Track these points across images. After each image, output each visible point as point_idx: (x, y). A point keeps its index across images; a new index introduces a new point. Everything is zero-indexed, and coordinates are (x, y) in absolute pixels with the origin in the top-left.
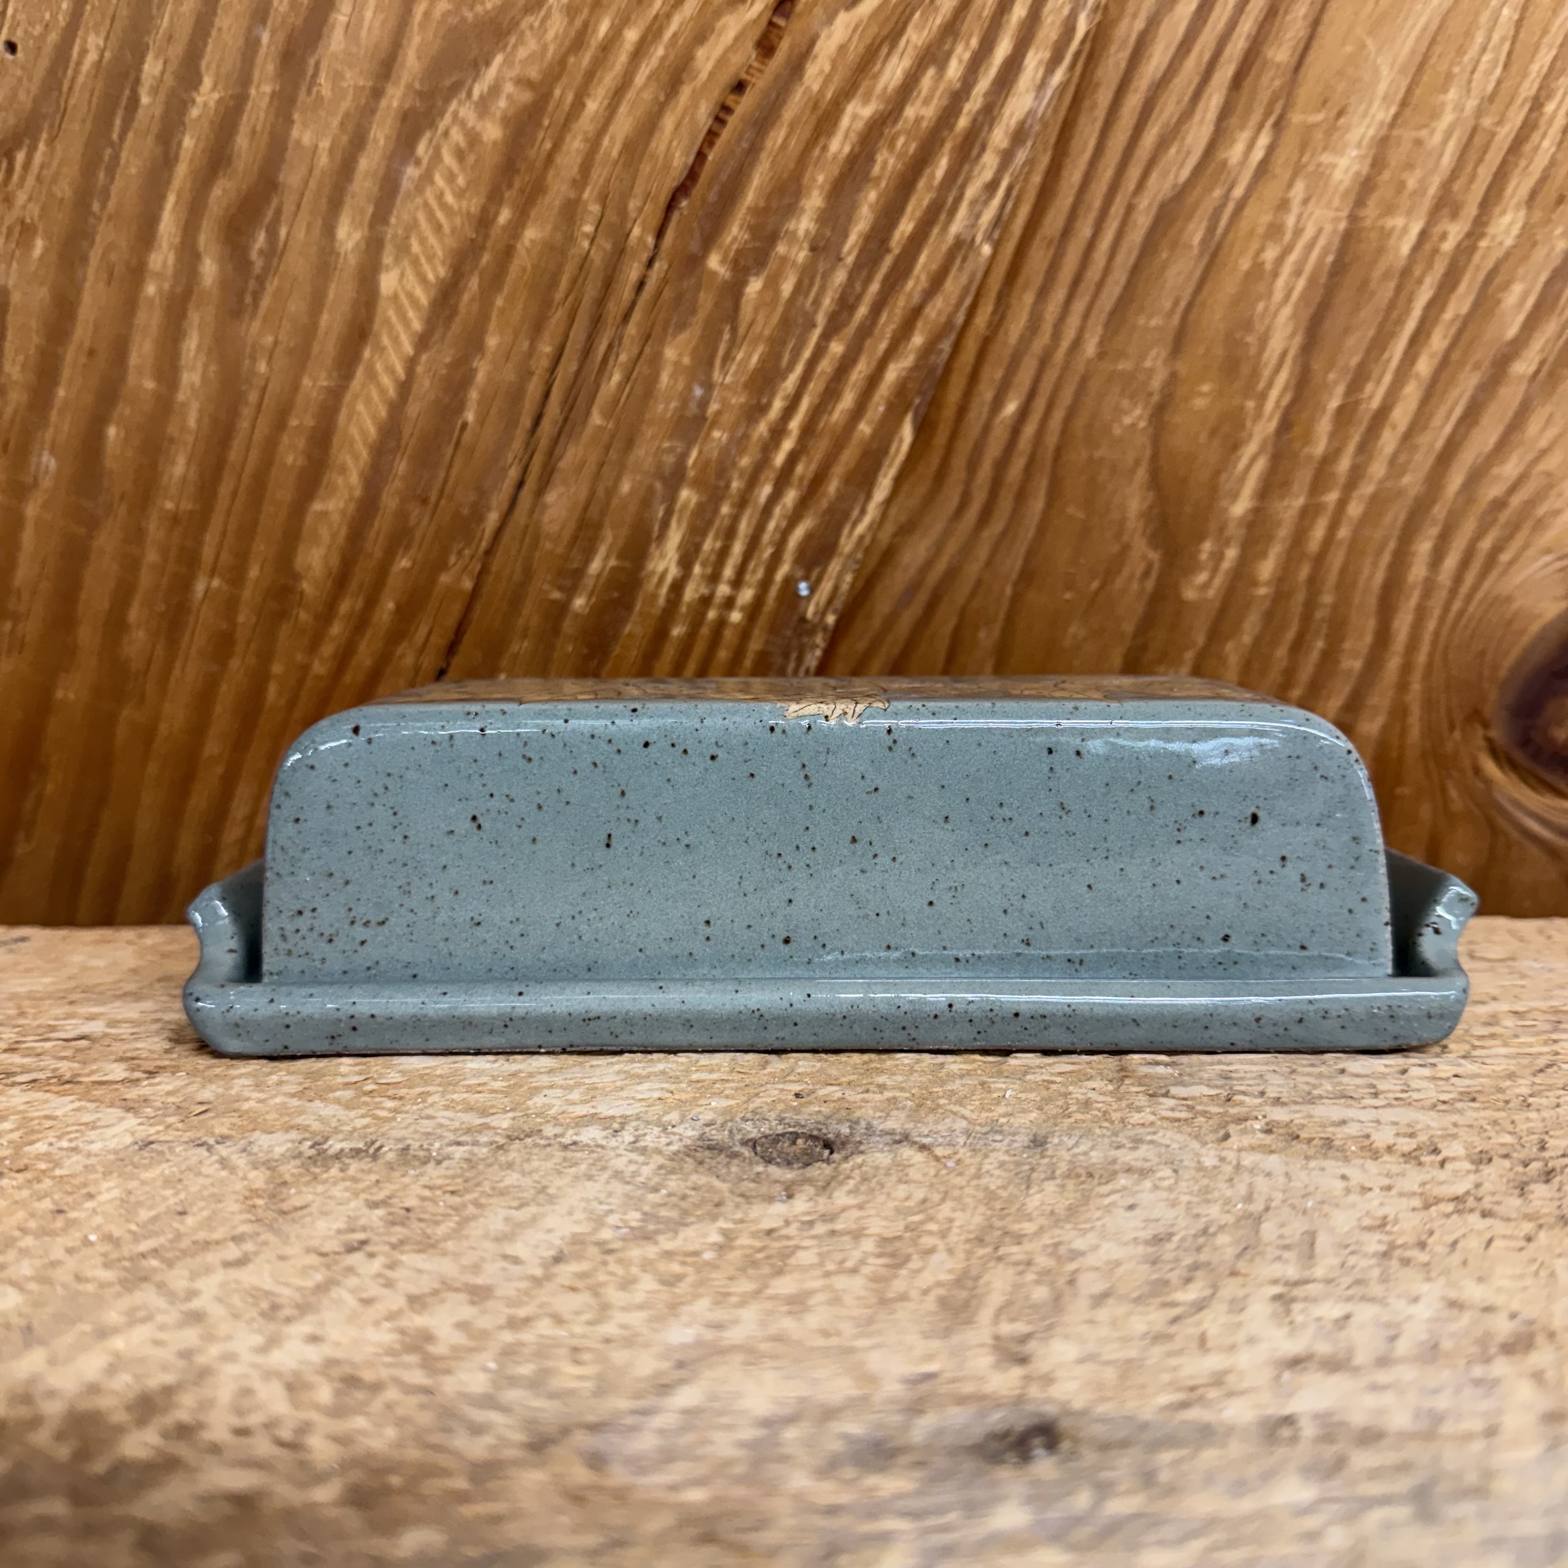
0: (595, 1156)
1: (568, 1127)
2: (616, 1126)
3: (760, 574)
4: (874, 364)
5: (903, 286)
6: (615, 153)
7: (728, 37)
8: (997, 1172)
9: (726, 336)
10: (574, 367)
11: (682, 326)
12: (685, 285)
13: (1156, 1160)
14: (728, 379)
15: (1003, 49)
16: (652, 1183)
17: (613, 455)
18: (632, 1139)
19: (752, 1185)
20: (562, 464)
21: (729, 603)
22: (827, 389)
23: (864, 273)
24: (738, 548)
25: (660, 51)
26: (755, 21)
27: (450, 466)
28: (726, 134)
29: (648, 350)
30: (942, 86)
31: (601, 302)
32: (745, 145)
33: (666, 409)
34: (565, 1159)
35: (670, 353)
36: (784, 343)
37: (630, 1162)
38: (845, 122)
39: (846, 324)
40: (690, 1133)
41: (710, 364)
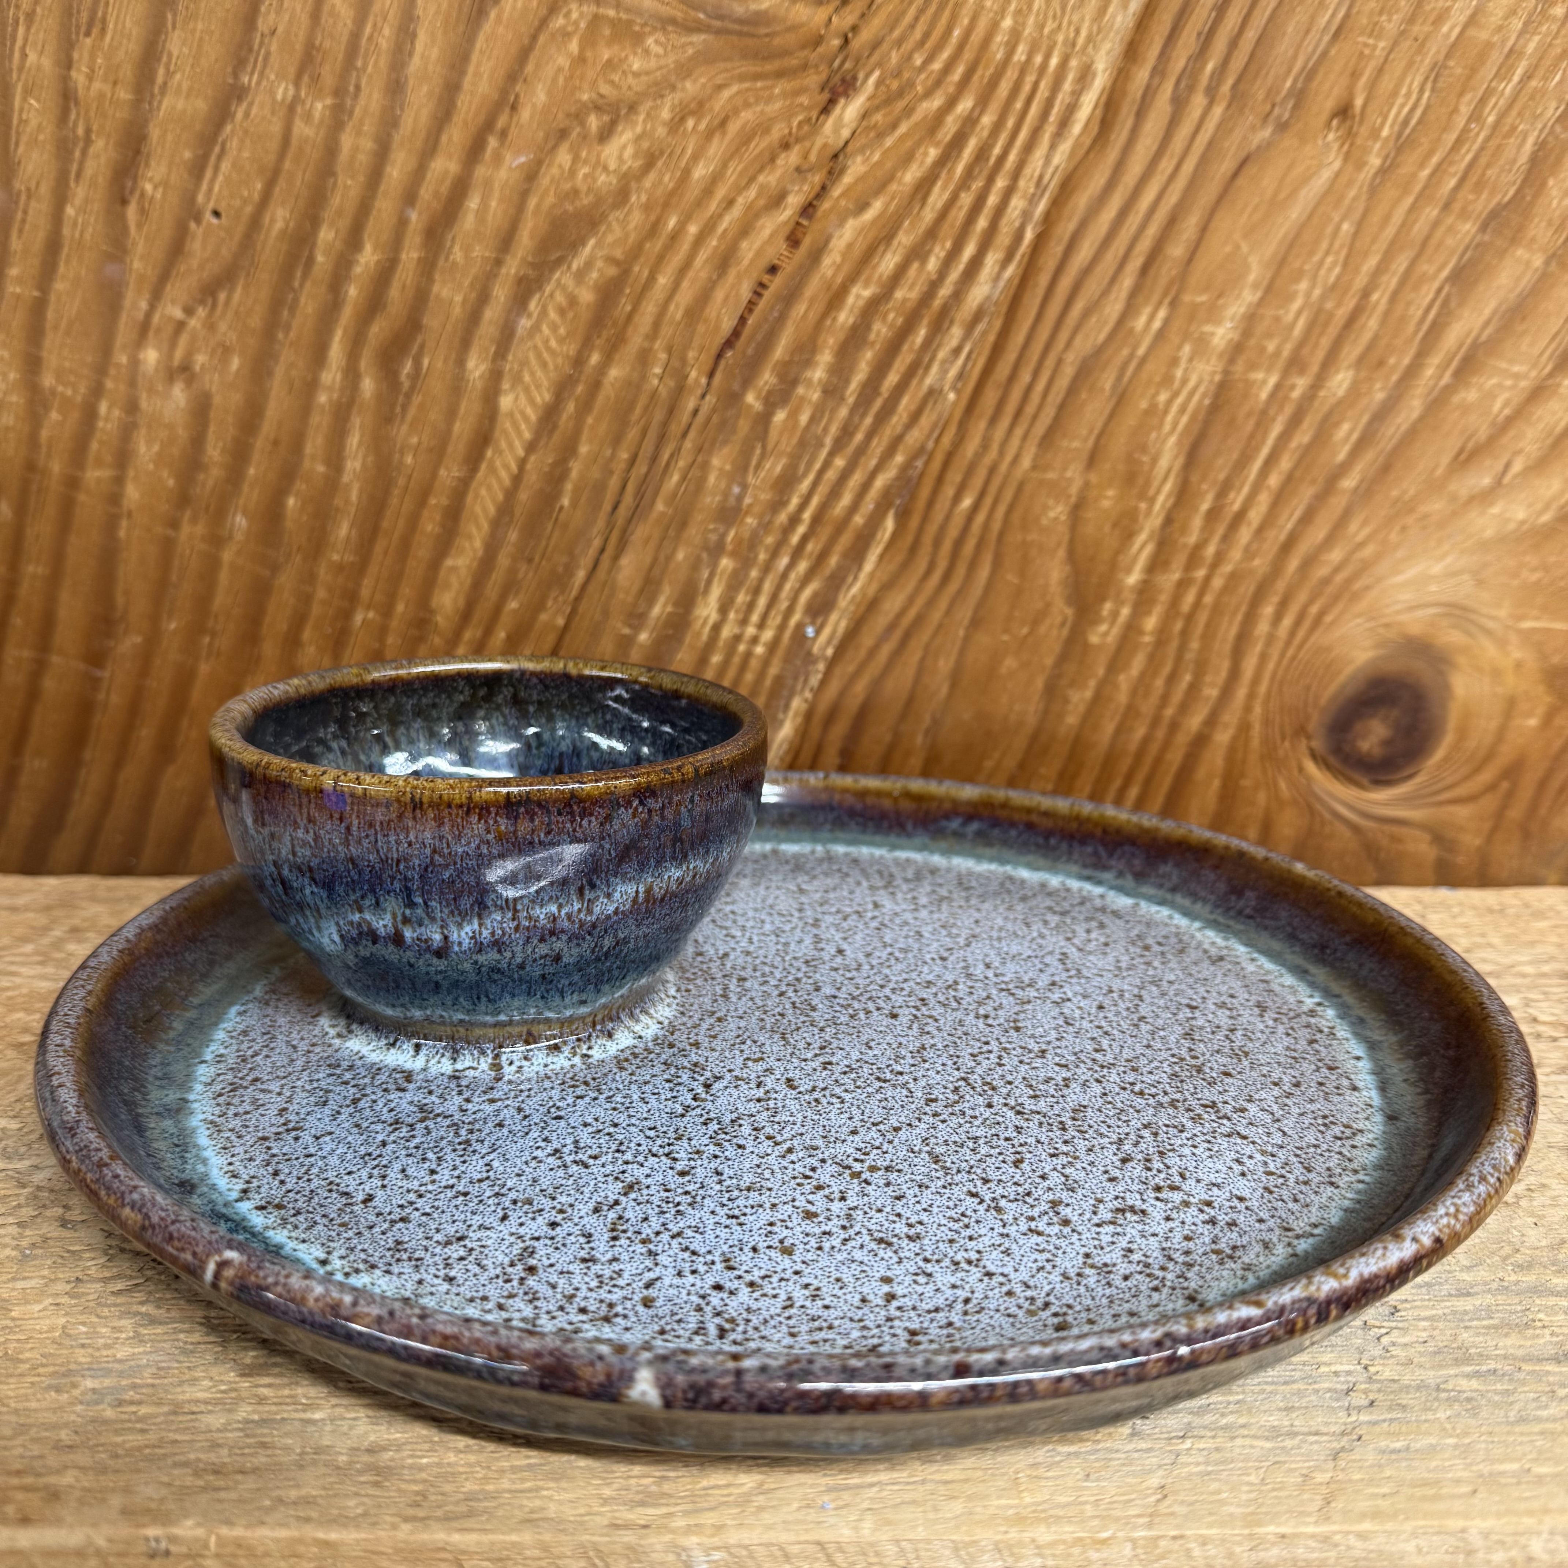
3: (778, 620)
4: (867, 473)
5: (891, 418)
6: (679, 316)
7: (767, 232)
9: (759, 450)
10: (644, 469)
11: (725, 443)
12: (729, 413)
14: (759, 482)
15: (969, 251)
17: (673, 532)
20: (633, 538)
21: (755, 640)
22: (832, 491)
23: (862, 409)
24: (762, 601)
25: (714, 243)
26: (786, 223)
27: (550, 538)
28: (762, 304)
29: (700, 459)
30: (923, 277)
31: (665, 424)
32: (776, 314)
33: (712, 501)
35: (716, 462)
36: (801, 458)
38: (850, 300)
39: (847, 445)
41: (745, 469)
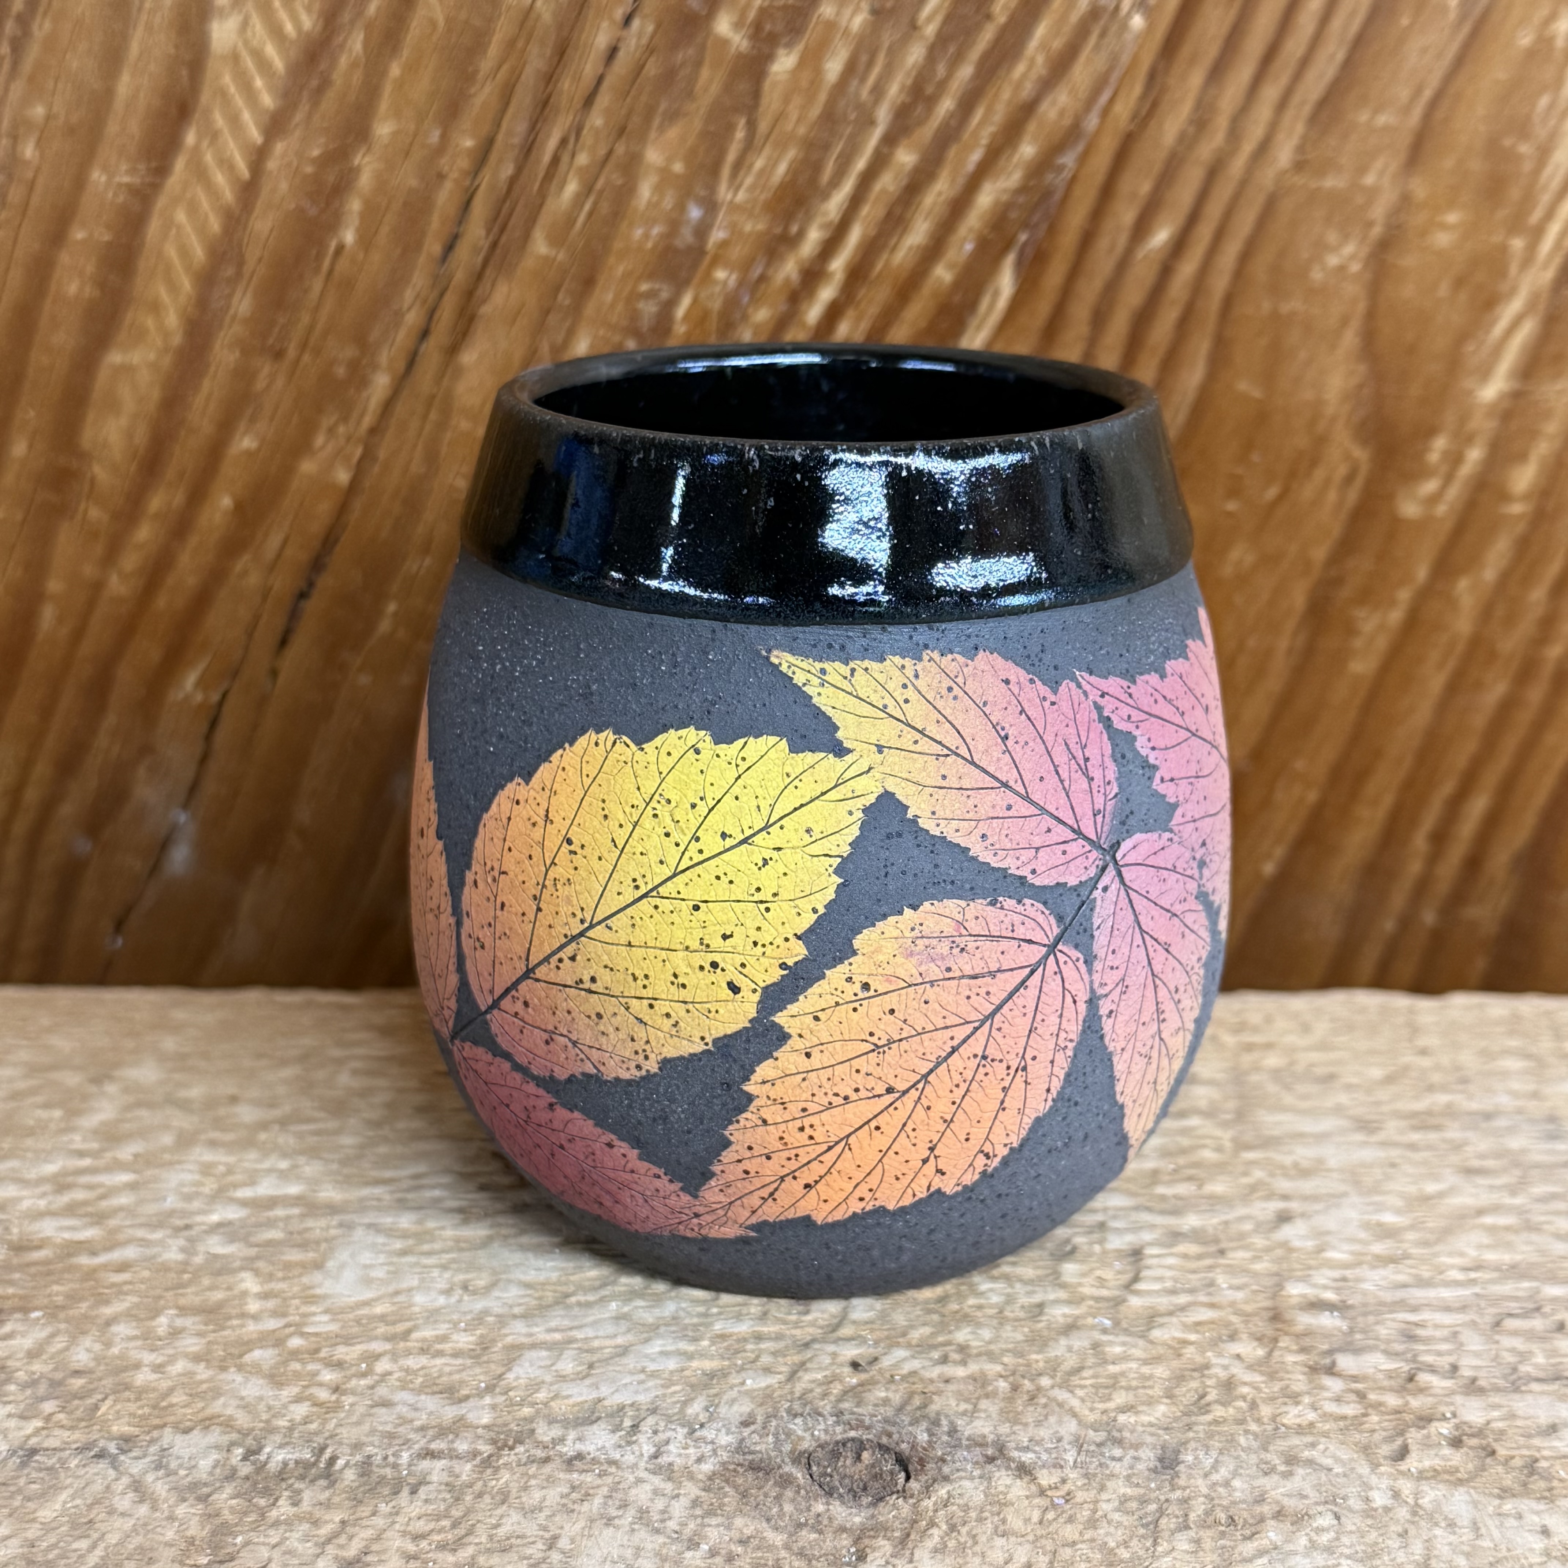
0: (609, 1480)
1: (567, 1423)
2: (627, 1423)
4: (961, 181)
5: (1010, 70)
8: (1117, 1516)
9: (740, 134)
10: (508, 170)
11: (672, 116)
12: (680, 57)
13: (1313, 1495)
14: (741, 196)
16: (688, 1531)
17: (565, 300)
18: (653, 1450)
19: (814, 1536)
20: (486, 310)
22: (889, 214)
23: (952, 49)
27: (317, 308)
31: (550, 78)
33: (646, 236)
34: (573, 1488)
35: (653, 156)
36: (827, 147)
37: (656, 1492)
39: (921, 122)
40: (725, 1439)
41: (715, 173)
